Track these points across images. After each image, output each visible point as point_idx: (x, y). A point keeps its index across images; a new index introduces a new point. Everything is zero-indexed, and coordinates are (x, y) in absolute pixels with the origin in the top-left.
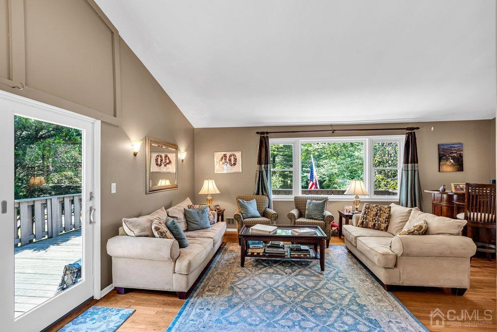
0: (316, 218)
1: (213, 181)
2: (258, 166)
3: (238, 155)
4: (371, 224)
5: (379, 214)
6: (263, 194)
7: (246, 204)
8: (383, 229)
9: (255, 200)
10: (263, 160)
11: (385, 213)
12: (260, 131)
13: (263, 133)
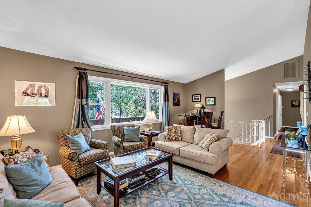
0: (136, 140)
1: (25, 116)
2: (77, 100)
3: (51, 87)
4: (174, 138)
5: (176, 132)
6: (83, 127)
7: (77, 139)
8: (174, 140)
9: (81, 133)
10: (84, 95)
11: (173, 130)
12: (79, 66)
13: (82, 69)
